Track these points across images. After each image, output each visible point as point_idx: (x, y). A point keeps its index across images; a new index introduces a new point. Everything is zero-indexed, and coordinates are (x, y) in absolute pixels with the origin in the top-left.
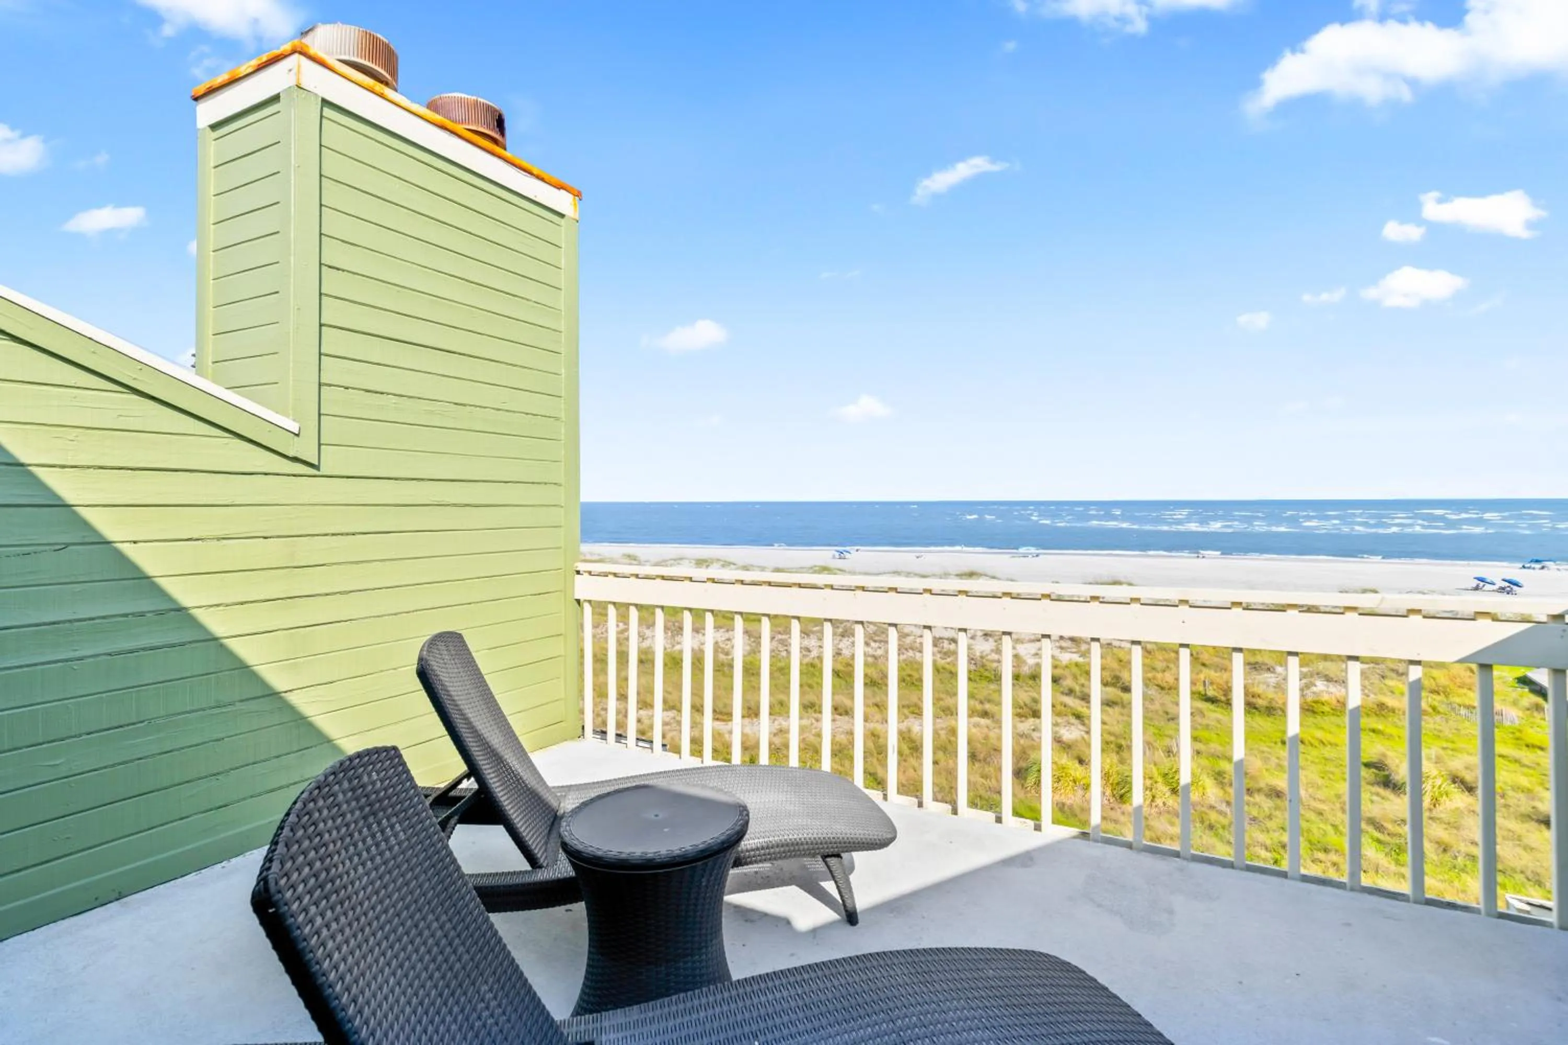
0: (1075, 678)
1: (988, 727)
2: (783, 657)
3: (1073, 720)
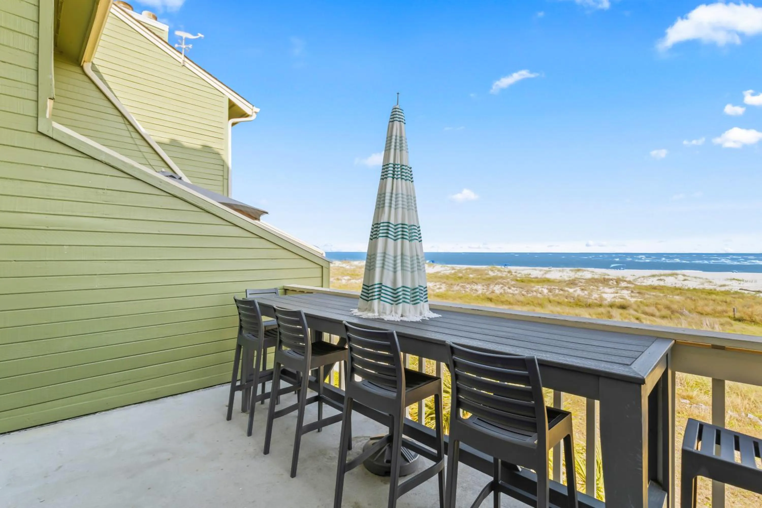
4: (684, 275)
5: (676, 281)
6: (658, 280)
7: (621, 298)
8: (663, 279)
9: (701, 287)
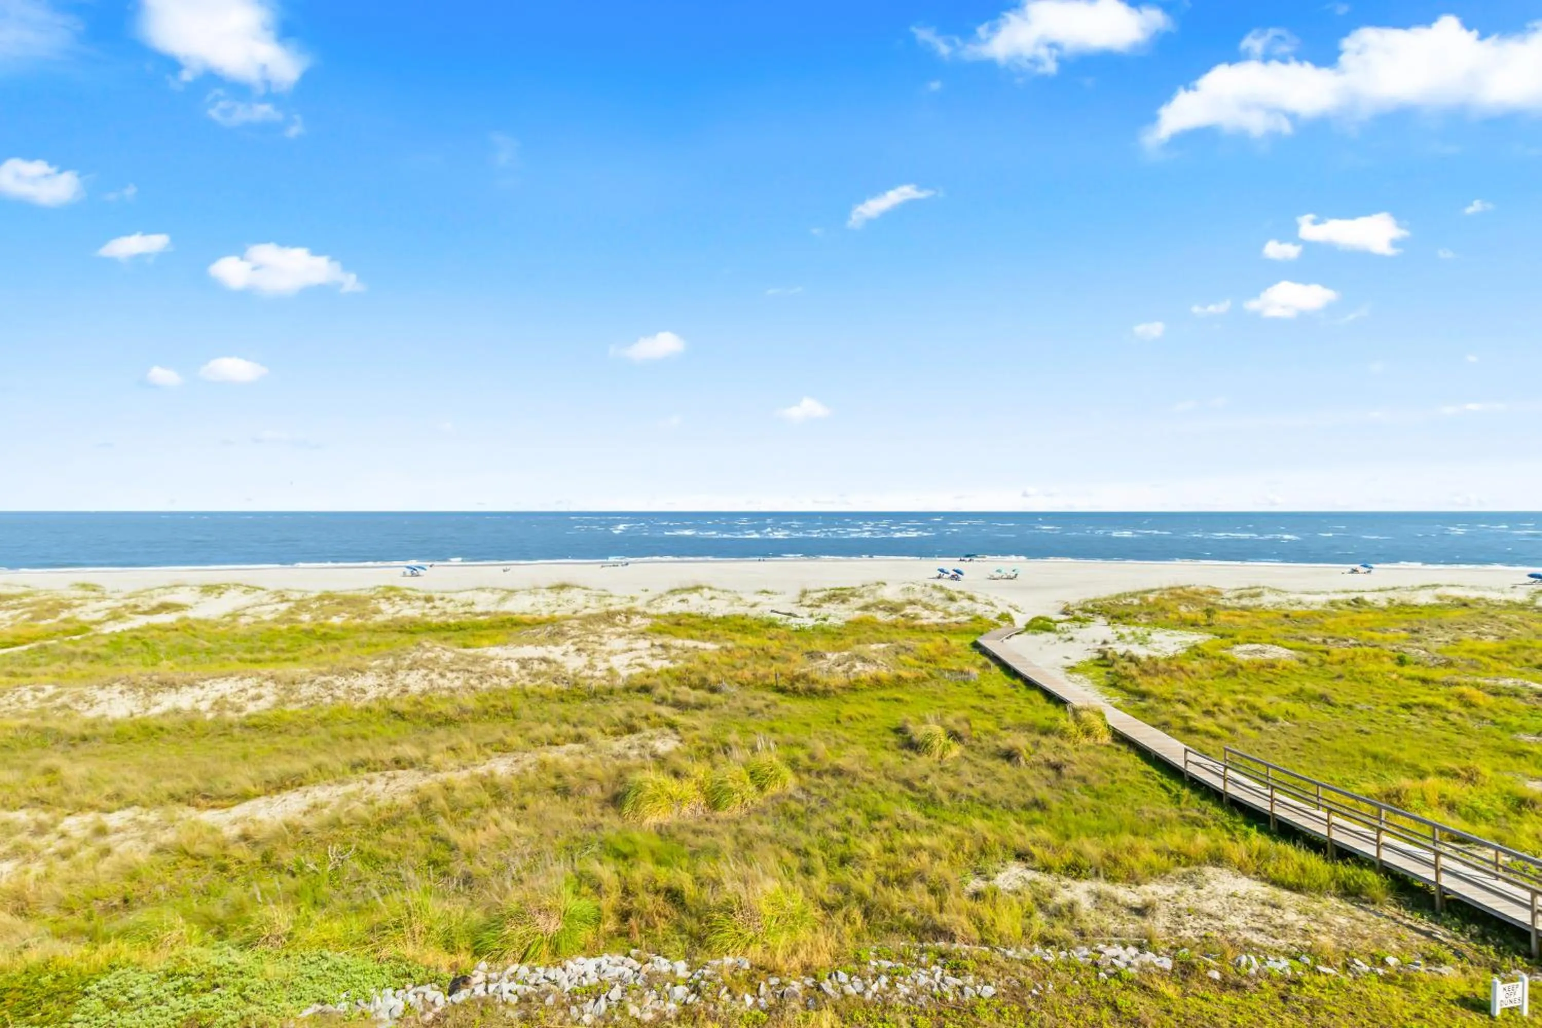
0: (666, 685)
1: (582, 753)
2: (326, 704)
3: (667, 730)
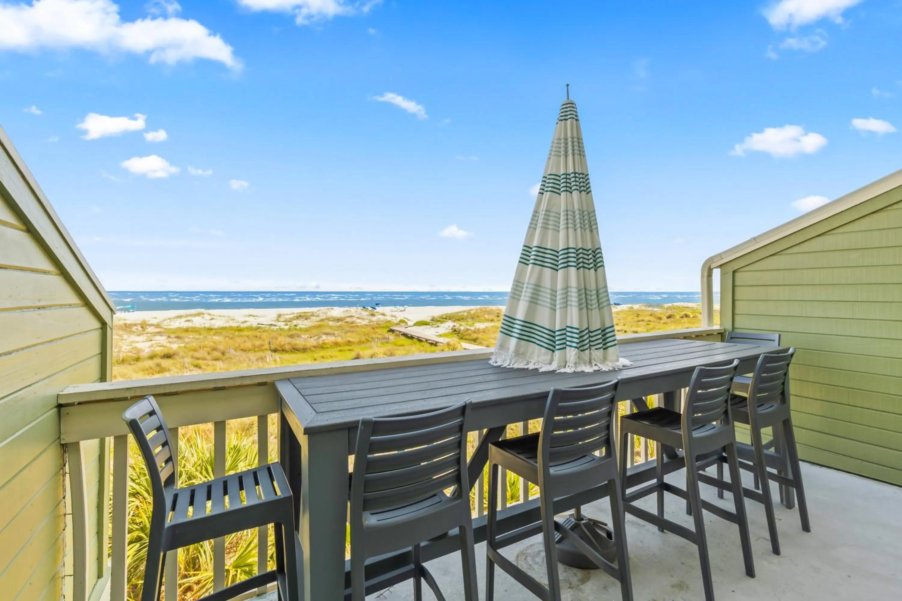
4: (209, 314)
5: (204, 321)
6: (186, 321)
7: (160, 346)
8: (191, 320)
9: (227, 325)
